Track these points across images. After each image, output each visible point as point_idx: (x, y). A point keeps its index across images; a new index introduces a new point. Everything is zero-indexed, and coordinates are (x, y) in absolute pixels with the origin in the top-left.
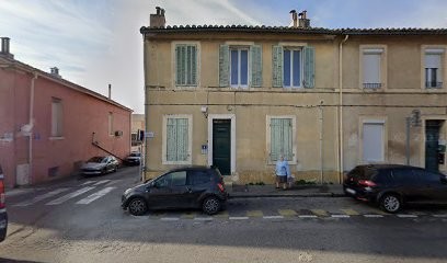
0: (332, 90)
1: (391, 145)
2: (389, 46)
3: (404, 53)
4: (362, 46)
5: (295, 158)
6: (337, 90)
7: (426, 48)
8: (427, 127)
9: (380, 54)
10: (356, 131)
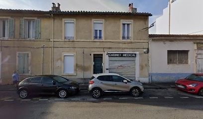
0: (49, 40)
1: (77, 66)
2: (76, 19)
3: (83, 22)
4: (63, 19)
5: (30, 72)
6: (51, 40)
7: (94, 21)
8: (94, 57)
9: (73, 23)
10: (60, 59)
